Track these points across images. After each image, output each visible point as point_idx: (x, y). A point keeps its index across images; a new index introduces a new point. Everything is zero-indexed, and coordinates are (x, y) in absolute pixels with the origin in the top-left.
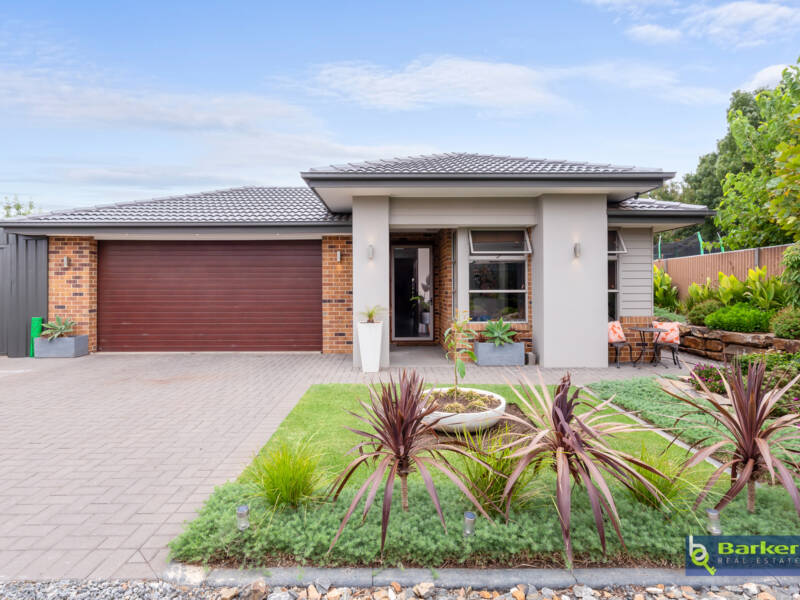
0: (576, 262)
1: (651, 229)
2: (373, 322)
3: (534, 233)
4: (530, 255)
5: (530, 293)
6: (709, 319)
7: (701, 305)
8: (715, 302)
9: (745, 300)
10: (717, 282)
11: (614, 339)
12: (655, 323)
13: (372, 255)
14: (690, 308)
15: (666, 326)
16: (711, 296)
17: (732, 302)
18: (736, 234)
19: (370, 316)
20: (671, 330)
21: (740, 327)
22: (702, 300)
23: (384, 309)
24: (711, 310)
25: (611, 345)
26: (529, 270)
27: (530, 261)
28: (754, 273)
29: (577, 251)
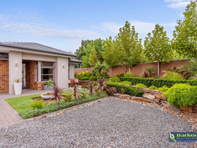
0: (63, 69)
1: (74, 64)
2: (19, 82)
3: (55, 63)
4: (54, 67)
5: (54, 75)
6: (81, 79)
7: (80, 77)
8: (82, 76)
9: (86, 76)
10: (82, 73)
11: (69, 83)
12: (75, 80)
13: (17, 65)
14: (78, 77)
15: (76, 80)
16: (81, 75)
17: (84, 76)
18: (84, 65)
19: (18, 81)
20: (77, 81)
21: (85, 80)
22: (80, 76)
23: (21, 79)
24: (82, 77)
25: (69, 84)
26: (54, 70)
27: (54, 68)
28: (87, 72)
29: (64, 67)
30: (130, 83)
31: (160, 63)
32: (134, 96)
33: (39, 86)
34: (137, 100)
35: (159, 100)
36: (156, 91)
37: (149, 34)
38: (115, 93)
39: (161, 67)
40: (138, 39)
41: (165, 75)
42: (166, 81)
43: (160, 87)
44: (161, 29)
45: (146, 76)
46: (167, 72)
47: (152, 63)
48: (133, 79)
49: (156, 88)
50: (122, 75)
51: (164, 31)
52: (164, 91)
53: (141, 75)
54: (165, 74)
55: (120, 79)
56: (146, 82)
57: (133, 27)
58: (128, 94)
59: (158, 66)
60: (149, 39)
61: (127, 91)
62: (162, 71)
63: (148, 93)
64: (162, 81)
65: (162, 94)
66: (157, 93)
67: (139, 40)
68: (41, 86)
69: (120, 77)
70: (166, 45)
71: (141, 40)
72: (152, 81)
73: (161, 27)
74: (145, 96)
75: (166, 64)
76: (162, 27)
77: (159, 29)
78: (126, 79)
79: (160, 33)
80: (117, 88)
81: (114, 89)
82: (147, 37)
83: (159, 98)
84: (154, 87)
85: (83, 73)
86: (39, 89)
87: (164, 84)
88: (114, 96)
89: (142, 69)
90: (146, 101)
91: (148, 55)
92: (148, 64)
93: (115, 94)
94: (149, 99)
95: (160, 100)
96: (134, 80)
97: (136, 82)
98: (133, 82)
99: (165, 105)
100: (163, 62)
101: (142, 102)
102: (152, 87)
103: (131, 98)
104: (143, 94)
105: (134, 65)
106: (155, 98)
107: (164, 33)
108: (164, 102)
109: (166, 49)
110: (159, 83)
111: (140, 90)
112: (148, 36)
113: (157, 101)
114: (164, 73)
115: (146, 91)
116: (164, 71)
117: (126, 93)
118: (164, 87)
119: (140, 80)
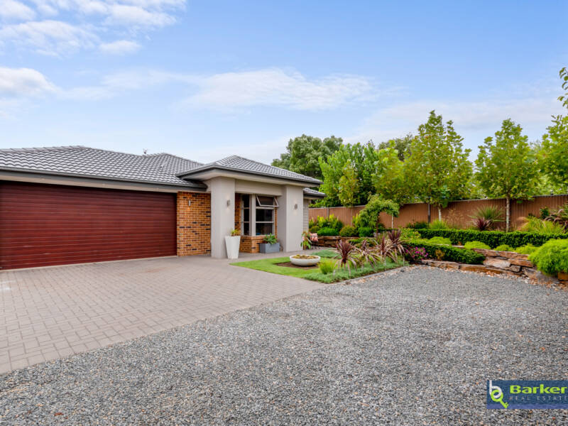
0: (295, 211)
1: (308, 199)
3: (280, 199)
4: (276, 207)
5: (275, 223)
6: (319, 232)
7: (313, 227)
9: (327, 225)
10: (316, 219)
13: (228, 204)
16: (315, 224)
17: (323, 226)
19: (233, 233)
20: (315, 236)
24: (318, 229)
26: (275, 214)
27: (275, 210)
28: (331, 217)
29: (296, 207)
30: (447, 240)
31: (513, 202)
32: (465, 262)
33: (254, 244)
34: (474, 269)
35: (519, 267)
36: (513, 254)
37: (488, 140)
38: (424, 259)
39: (514, 208)
40: (463, 148)
41: (524, 226)
42: (530, 237)
43: (519, 246)
44: (517, 131)
45: (482, 227)
46: (527, 219)
47: (493, 200)
48: (454, 233)
49: (511, 249)
50: (422, 226)
51: (522, 134)
52: (529, 252)
53: (470, 225)
54: (527, 223)
55: (419, 232)
56: (488, 239)
57: (450, 123)
58: (451, 260)
59: (508, 206)
60: (487, 150)
61: (448, 255)
62: (519, 216)
63: (495, 257)
64: (522, 236)
65: (526, 257)
66: (515, 255)
67: (463, 153)
68: (256, 246)
69: (420, 230)
70: (527, 165)
71: (468, 151)
72: (500, 236)
73: (516, 125)
74: (489, 262)
75: (525, 202)
76: (519, 125)
77: (510, 129)
78: (437, 234)
79: (513, 138)
80: (426, 249)
81: (421, 251)
82: (484, 145)
83: (520, 264)
84: (507, 246)
85: (321, 220)
86: (253, 250)
87: (527, 242)
88: (423, 264)
89: (472, 214)
90: (492, 271)
91: (486, 184)
92: (484, 201)
93: (423, 261)
94: (498, 268)
95: (522, 267)
96: (458, 235)
97: (463, 238)
98: (456, 240)
99: (531, 276)
100: (520, 199)
101: (485, 272)
102: (502, 247)
103: (460, 268)
104: (484, 260)
105: (451, 205)
106: (511, 265)
107: (522, 138)
108: (529, 271)
109: (528, 174)
110: (517, 239)
111: (479, 253)
112: (486, 143)
113: (516, 270)
114: (524, 222)
115: (492, 254)
116: (522, 218)
117: (445, 259)
118: (527, 247)
119: (471, 235)
